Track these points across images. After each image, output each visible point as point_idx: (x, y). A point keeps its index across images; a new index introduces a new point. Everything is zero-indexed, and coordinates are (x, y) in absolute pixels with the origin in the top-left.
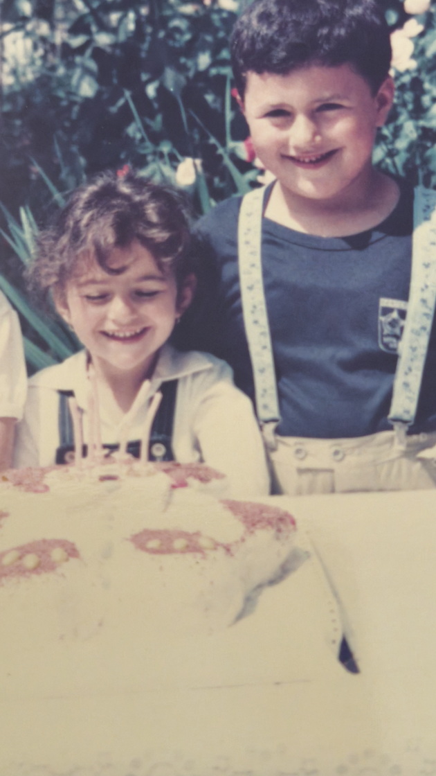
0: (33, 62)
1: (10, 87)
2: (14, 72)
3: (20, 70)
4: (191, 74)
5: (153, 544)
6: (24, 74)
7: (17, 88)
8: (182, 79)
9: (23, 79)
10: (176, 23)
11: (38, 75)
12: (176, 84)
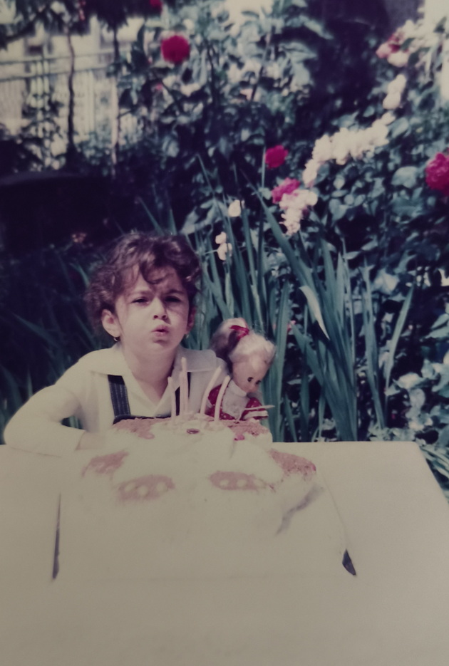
0: (137, 131)
1: (124, 146)
2: (126, 137)
3: (129, 136)
4: (237, 142)
5: (224, 483)
6: (132, 139)
7: (127, 147)
8: (231, 146)
9: (131, 142)
10: (229, 110)
11: (140, 139)
12: (227, 148)
